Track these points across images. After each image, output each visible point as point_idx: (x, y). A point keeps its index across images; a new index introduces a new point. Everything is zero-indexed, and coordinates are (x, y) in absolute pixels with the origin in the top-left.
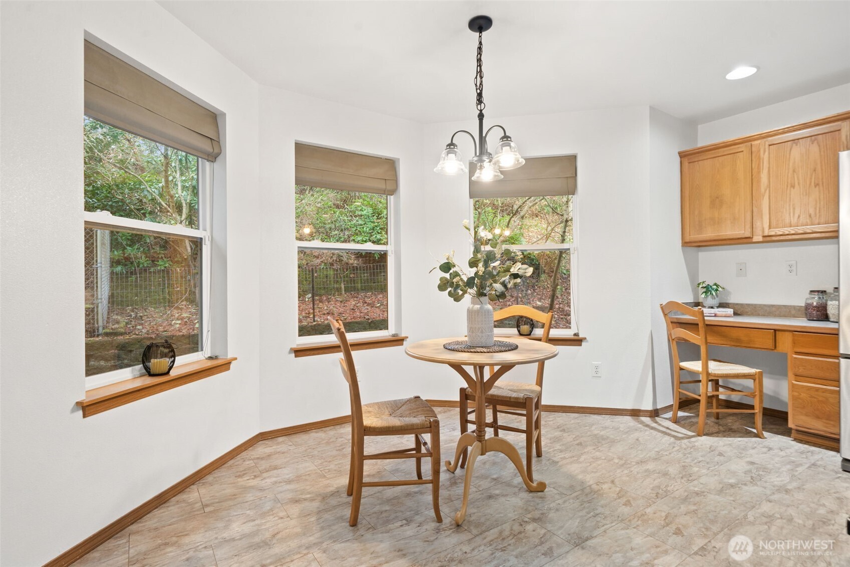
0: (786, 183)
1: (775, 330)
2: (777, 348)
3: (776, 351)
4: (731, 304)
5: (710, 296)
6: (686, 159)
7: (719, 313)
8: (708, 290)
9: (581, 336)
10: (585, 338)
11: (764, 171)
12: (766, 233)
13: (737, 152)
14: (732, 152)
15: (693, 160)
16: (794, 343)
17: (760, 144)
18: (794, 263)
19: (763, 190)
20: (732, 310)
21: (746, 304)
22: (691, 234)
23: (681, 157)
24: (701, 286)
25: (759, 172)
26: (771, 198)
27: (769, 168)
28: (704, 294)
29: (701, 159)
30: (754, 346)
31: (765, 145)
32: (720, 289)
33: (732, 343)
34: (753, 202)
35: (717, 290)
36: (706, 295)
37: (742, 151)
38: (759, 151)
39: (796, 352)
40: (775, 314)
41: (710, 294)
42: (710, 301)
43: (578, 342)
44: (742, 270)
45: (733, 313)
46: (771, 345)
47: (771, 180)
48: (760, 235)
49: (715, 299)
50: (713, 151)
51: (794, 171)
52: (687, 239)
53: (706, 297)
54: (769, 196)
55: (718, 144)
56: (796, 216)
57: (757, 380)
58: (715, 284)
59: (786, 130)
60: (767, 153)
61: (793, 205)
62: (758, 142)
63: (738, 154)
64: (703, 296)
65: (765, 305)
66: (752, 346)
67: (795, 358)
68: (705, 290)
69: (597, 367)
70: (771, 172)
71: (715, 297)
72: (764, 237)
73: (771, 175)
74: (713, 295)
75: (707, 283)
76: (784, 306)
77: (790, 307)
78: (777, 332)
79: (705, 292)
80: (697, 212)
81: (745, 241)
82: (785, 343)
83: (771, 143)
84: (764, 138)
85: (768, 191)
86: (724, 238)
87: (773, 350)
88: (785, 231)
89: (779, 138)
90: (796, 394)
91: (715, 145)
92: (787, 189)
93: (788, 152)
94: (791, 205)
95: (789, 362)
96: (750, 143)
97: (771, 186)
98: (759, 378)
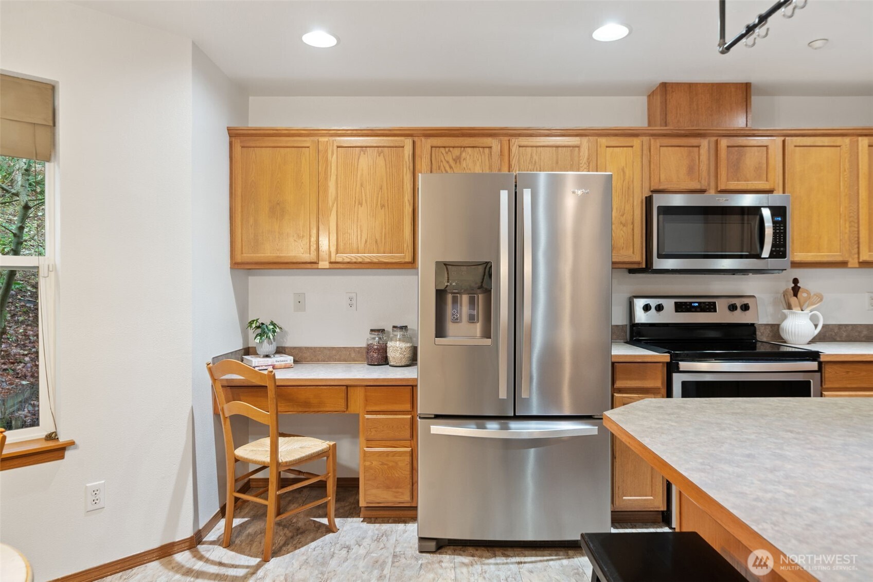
0: (354, 199)
1: (347, 386)
2: (349, 409)
3: (347, 412)
4: (287, 348)
5: (266, 341)
6: (239, 141)
7: (278, 363)
8: (262, 330)
9: (63, 439)
10: (72, 443)
11: (331, 179)
12: (333, 260)
13: (302, 147)
14: (295, 145)
15: (248, 145)
16: (367, 400)
17: (327, 142)
18: (354, 295)
19: (330, 203)
20: (292, 358)
21: (305, 347)
22: (244, 252)
23: (231, 136)
24: (254, 326)
25: (326, 179)
26: (339, 214)
27: (337, 175)
28: (259, 337)
29: (258, 145)
30: (324, 409)
31: (333, 146)
32: (278, 330)
33: (300, 409)
34: (320, 216)
35: (274, 332)
36: (261, 339)
37: (309, 147)
38: (326, 151)
39: (367, 411)
40: (336, 359)
41: (267, 337)
42: (267, 347)
43: (56, 454)
44: (300, 303)
45: (292, 361)
46: (343, 408)
47: (339, 192)
48: (326, 261)
49: (272, 343)
50: (274, 138)
51: (362, 185)
52: (239, 259)
53: (261, 342)
54: (337, 211)
55: (280, 130)
56: (363, 240)
57: (331, 457)
58: (272, 323)
59: (355, 132)
60: (335, 156)
61: (361, 226)
62: (325, 139)
63: (303, 149)
64: (257, 340)
65: (325, 348)
66: (322, 409)
67: (368, 419)
68: (259, 331)
69: (95, 492)
70: (339, 182)
71: (272, 341)
72: (331, 263)
73: (339, 185)
74: (269, 338)
75: (260, 321)
76: (344, 348)
77: (350, 350)
78: (349, 388)
79: (260, 335)
80: (251, 221)
81: (310, 266)
82: (357, 401)
83: (339, 145)
84: (332, 135)
85: (335, 205)
86: (286, 261)
87: (344, 411)
88: (353, 258)
89: (347, 141)
90: (367, 463)
91: (277, 130)
92: (355, 206)
93: (356, 160)
94: (359, 227)
95: (361, 424)
96: (317, 138)
97: (339, 198)
98: (333, 454)
